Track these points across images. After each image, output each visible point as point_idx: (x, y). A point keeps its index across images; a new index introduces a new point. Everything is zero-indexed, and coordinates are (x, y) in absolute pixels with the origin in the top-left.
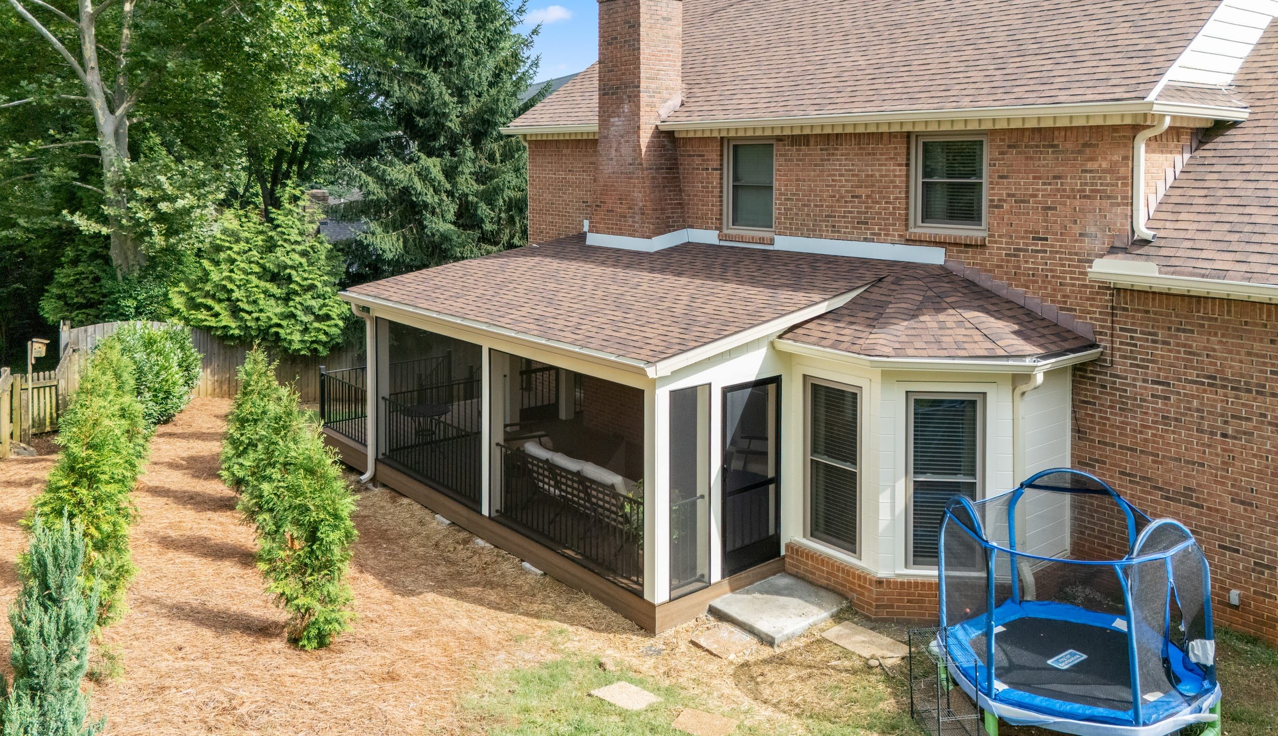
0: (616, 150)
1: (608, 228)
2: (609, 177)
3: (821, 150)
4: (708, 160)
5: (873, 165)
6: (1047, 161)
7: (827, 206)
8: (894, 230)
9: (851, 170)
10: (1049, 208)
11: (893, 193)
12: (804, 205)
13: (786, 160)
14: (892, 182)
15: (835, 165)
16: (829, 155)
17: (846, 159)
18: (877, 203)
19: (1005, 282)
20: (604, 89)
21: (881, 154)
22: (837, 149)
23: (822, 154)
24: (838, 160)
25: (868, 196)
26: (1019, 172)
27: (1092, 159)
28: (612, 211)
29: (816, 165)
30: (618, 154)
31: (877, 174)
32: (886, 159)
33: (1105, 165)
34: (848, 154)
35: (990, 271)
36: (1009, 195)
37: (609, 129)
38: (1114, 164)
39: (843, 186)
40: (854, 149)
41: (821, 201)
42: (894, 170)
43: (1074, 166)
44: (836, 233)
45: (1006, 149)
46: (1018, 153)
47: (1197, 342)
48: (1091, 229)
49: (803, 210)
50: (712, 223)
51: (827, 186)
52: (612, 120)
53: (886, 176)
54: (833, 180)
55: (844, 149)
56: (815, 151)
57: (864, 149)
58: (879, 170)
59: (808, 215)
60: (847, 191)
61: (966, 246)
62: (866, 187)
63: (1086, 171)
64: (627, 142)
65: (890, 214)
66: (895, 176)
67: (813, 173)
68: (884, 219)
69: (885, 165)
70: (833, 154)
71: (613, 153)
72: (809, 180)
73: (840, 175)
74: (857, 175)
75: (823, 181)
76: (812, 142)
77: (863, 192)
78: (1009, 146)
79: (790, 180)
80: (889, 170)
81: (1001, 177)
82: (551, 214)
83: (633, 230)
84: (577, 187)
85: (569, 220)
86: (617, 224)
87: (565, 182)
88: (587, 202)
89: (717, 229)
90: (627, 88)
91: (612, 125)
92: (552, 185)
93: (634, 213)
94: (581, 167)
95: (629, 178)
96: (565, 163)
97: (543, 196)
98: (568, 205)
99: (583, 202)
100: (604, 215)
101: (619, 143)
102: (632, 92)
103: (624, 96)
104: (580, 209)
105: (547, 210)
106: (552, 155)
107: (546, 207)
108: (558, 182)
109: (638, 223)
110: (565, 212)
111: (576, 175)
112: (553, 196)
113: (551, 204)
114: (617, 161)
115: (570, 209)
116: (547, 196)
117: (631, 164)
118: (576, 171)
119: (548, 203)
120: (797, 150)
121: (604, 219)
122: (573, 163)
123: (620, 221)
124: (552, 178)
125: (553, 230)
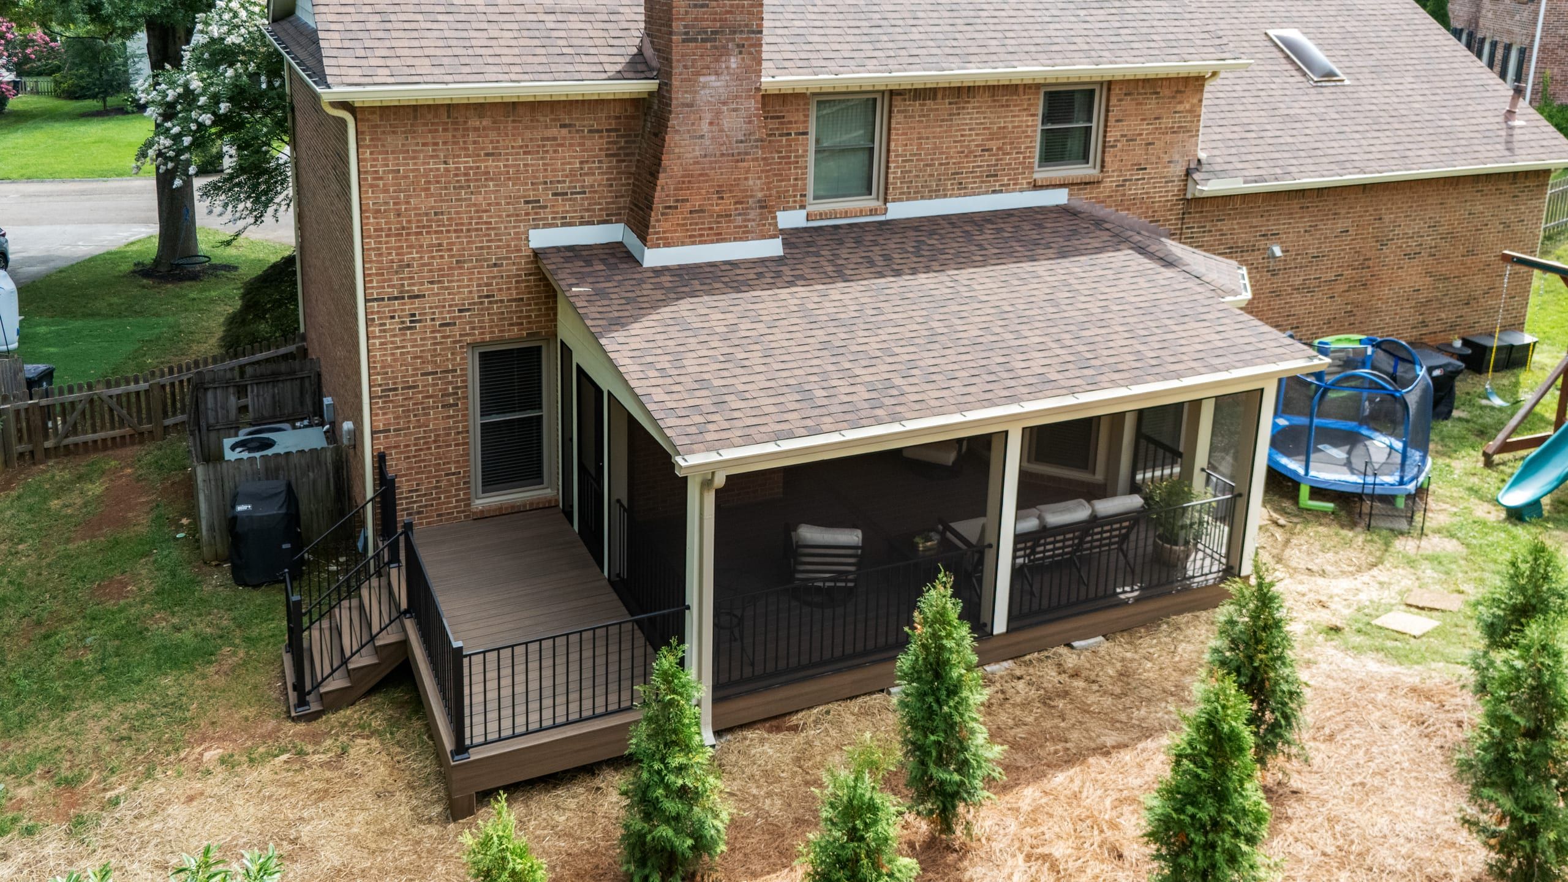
0: (711, 123)
1: (690, 236)
2: (695, 163)
3: (950, 103)
4: (790, 122)
5: (1006, 117)
6: (1151, 105)
7: (954, 163)
8: (1024, 178)
9: (982, 124)
10: (1150, 144)
11: (1024, 143)
12: (927, 165)
13: (905, 117)
14: (1023, 132)
15: (965, 119)
16: (958, 108)
17: (978, 112)
18: (1008, 154)
19: (1113, 209)
20: (687, 33)
21: (1015, 106)
22: (968, 102)
23: (951, 109)
24: (968, 113)
25: (999, 149)
26: (1131, 115)
27: (1181, 102)
28: (702, 211)
29: (943, 121)
30: (714, 128)
31: (1010, 125)
32: (1019, 111)
33: (1188, 106)
34: (980, 107)
35: (1102, 202)
36: (1122, 136)
37: (696, 93)
38: (1193, 106)
39: (973, 140)
40: (986, 102)
41: (947, 158)
42: (1027, 121)
43: (1169, 108)
44: (963, 189)
45: (1122, 97)
46: (1132, 100)
47: (1225, 226)
48: (1176, 157)
49: (925, 171)
50: (795, 202)
51: (955, 142)
52: (702, 79)
54: (962, 136)
55: (975, 102)
56: (943, 106)
57: (998, 101)
58: (1012, 122)
59: (932, 175)
60: (977, 146)
61: (1086, 184)
62: (998, 139)
63: (1175, 112)
64: (734, 110)
65: (1020, 163)
66: (1028, 126)
67: (938, 130)
68: (1014, 169)
69: (1018, 116)
70: (963, 108)
71: (705, 127)
72: (934, 137)
73: (970, 130)
75: (951, 136)
76: (940, 96)
77: (994, 145)
78: (1126, 94)
79: (909, 139)
80: (1022, 121)
81: (1117, 121)
82: (436, 232)
83: (744, 232)
84: (509, 179)
85: (489, 235)
86: (711, 229)
87: (475, 174)
88: (539, 201)
89: (803, 207)
90: (735, 32)
91: (704, 87)
92: (438, 182)
93: (747, 209)
94: (521, 147)
95: (737, 161)
96: (475, 142)
97: (408, 203)
98: (486, 211)
99: (527, 202)
100: (684, 219)
101: (718, 113)
102: (747, 39)
103: (730, 45)
104: (517, 215)
105: (424, 227)
106: (436, 131)
107: (418, 221)
108: (456, 175)
109: (754, 220)
110: (477, 223)
111: (507, 160)
112: (442, 201)
113: (436, 214)
114: (713, 138)
115: (491, 217)
116: (422, 203)
117: (742, 142)
118: (507, 154)
119: (427, 214)
120: (920, 105)
121: (683, 225)
122: (498, 142)
123: (719, 222)
124: (438, 169)
125: (442, 257)
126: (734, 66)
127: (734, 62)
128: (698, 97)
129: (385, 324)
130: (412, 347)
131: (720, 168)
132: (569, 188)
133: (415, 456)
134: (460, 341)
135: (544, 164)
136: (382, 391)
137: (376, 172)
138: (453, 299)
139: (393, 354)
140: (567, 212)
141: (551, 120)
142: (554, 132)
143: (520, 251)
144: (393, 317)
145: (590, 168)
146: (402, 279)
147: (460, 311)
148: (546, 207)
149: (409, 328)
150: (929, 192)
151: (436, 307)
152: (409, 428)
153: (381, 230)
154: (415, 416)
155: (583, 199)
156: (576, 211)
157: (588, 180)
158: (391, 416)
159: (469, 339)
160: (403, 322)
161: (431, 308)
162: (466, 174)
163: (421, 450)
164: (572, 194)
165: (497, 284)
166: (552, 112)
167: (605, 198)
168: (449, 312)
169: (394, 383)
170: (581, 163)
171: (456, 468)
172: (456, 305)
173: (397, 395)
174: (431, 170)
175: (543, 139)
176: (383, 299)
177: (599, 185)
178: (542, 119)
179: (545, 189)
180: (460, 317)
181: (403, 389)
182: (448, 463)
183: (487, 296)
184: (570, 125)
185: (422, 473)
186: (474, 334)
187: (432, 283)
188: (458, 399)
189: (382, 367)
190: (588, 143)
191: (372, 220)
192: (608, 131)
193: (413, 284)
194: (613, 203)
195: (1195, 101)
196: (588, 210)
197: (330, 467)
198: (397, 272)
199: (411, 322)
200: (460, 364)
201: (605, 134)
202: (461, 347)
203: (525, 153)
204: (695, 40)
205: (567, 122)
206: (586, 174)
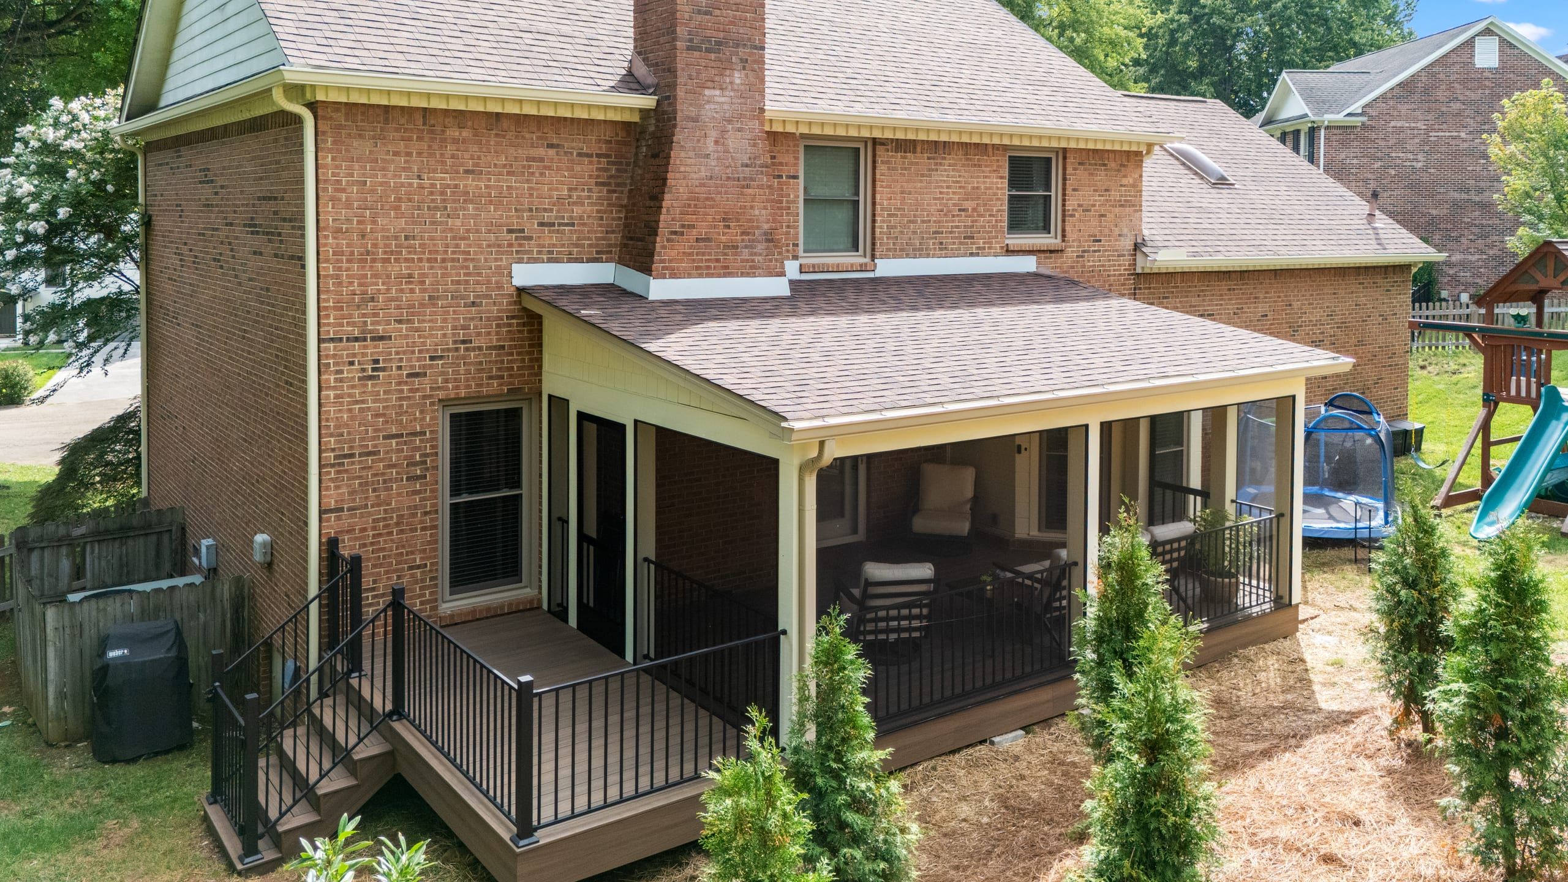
0: (716, 142)
1: (698, 268)
2: (702, 185)
3: (929, 158)
4: (781, 164)
5: (978, 177)
6: (1101, 177)
7: (935, 222)
8: (996, 243)
9: (958, 182)
10: (1102, 216)
11: (994, 205)
12: (910, 222)
13: (889, 169)
14: (995, 194)
15: (942, 176)
16: (936, 164)
17: (953, 170)
18: (982, 216)
20: (691, 40)
21: (986, 166)
22: (945, 158)
23: (930, 164)
24: (945, 170)
25: (974, 210)
26: (1085, 185)
27: (1125, 176)
28: (708, 240)
29: (923, 176)
30: (720, 148)
31: (982, 186)
32: (990, 172)
33: (1131, 181)
34: (955, 165)
36: (1079, 205)
37: (701, 106)
38: (1135, 180)
39: (951, 199)
40: (961, 159)
41: (928, 216)
42: (997, 183)
43: (1115, 181)
44: (944, 251)
45: (1077, 165)
46: (1085, 170)
48: (1125, 231)
49: (909, 227)
51: (935, 199)
52: (707, 92)
53: (990, 188)
54: (941, 193)
55: (950, 159)
56: (922, 159)
57: (970, 159)
58: (985, 182)
59: (915, 233)
60: (954, 205)
61: (1051, 252)
62: (973, 200)
63: (1121, 186)
64: (740, 130)
65: (993, 227)
66: (998, 188)
67: (919, 185)
68: (988, 232)
69: (989, 177)
70: (941, 164)
71: (710, 143)
72: (915, 193)
73: (948, 187)
74: (964, 188)
75: (930, 193)
76: (919, 149)
77: (969, 205)
78: (1080, 164)
79: (893, 193)
80: (992, 183)
81: (1074, 190)
82: (407, 260)
83: (751, 267)
84: (491, 203)
85: (467, 268)
86: (718, 261)
87: (453, 193)
88: (523, 231)
89: (795, 258)
90: (738, 46)
91: (708, 102)
92: (410, 200)
93: (753, 241)
94: (505, 166)
95: (743, 187)
96: (453, 157)
97: (374, 222)
98: (464, 239)
99: (510, 231)
100: (691, 247)
101: (724, 131)
102: (751, 54)
103: (734, 59)
104: (499, 246)
105: (392, 253)
106: (410, 139)
107: (386, 246)
108: (432, 193)
109: (760, 255)
110: (454, 253)
111: (489, 180)
112: (414, 223)
113: (407, 238)
114: (718, 159)
115: (470, 246)
116: (392, 223)
117: (747, 166)
118: (489, 173)
119: (396, 238)
120: (902, 157)
121: (690, 254)
122: (479, 158)
123: (725, 254)
124: (411, 185)
125: (412, 291)
126: (738, 81)
127: (738, 77)
128: (703, 112)
129: (341, 372)
130: (374, 401)
131: (726, 193)
132: (556, 218)
133: (372, 544)
134: (431, 396)
135: (530, 189)
136: (336, 458)
137: (339, 182)
138: (424, 344)
139: (350, 410)
140: (554, 245)
141: (539, 138)
142: (541, 152)
143: (500, 288)
144: (352, 363)
145: (579, 197)
146: (364, 315)
147: (432, 358)
148: (530, 238)
149: (370, 378)
150: (914, 250)
151: (404, 353)
152: (366, 506)
153: (342, 253)
154: (374, 490)
155: (571, 232)
156: (563, 246)
157: (577, 210)
158: (344, 490)
159: (441, 394)
160: (363, 370)
161: (397, 353)
162: (442, 193)
163: (380, 535)
164: (560, 225)
165: (476, 327)
166: (539, 129)
167: (596, 232)
168: (419, 359)
169: (351, 448)
170: (570, 190)
171: (421, 559)
172: (428, 351)
173: (353, 463)
174: (402, 185)
175: (529, 159)
176: (341, 340)
177: (589, 217)
178: (528, 136)
179: (531, 218)
180: (431, 366)
181: (360, 455)
182: (412, 553)
183: (464, 342)
184: (557, 146)
185: (381, 565)
186: (447, 389)
187: (400, 322)
188: (427, 469)
189: (337, 427)
190: (578, 168)
191: (331, 241)
192: (598, 155)
193: (378, 323)
194: (604, 239)
195: (1137, 176)
196: (577, 245)
197: (227, 605)
198: (358, 307)
199: (374, 370)
200: (429, 425)
201: (595, 159)
202: (432, 404)
203: (509, 173)
204: (699, 49)
205: (555, 142)
206: (574, 203)
